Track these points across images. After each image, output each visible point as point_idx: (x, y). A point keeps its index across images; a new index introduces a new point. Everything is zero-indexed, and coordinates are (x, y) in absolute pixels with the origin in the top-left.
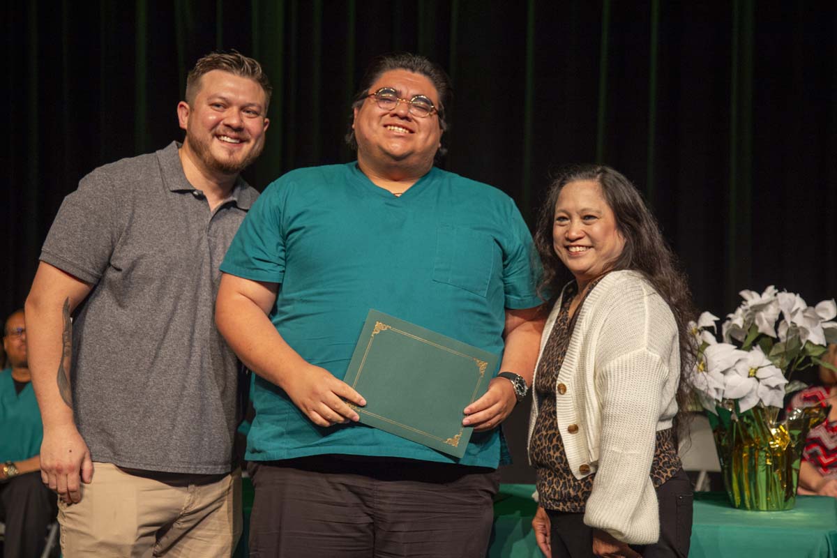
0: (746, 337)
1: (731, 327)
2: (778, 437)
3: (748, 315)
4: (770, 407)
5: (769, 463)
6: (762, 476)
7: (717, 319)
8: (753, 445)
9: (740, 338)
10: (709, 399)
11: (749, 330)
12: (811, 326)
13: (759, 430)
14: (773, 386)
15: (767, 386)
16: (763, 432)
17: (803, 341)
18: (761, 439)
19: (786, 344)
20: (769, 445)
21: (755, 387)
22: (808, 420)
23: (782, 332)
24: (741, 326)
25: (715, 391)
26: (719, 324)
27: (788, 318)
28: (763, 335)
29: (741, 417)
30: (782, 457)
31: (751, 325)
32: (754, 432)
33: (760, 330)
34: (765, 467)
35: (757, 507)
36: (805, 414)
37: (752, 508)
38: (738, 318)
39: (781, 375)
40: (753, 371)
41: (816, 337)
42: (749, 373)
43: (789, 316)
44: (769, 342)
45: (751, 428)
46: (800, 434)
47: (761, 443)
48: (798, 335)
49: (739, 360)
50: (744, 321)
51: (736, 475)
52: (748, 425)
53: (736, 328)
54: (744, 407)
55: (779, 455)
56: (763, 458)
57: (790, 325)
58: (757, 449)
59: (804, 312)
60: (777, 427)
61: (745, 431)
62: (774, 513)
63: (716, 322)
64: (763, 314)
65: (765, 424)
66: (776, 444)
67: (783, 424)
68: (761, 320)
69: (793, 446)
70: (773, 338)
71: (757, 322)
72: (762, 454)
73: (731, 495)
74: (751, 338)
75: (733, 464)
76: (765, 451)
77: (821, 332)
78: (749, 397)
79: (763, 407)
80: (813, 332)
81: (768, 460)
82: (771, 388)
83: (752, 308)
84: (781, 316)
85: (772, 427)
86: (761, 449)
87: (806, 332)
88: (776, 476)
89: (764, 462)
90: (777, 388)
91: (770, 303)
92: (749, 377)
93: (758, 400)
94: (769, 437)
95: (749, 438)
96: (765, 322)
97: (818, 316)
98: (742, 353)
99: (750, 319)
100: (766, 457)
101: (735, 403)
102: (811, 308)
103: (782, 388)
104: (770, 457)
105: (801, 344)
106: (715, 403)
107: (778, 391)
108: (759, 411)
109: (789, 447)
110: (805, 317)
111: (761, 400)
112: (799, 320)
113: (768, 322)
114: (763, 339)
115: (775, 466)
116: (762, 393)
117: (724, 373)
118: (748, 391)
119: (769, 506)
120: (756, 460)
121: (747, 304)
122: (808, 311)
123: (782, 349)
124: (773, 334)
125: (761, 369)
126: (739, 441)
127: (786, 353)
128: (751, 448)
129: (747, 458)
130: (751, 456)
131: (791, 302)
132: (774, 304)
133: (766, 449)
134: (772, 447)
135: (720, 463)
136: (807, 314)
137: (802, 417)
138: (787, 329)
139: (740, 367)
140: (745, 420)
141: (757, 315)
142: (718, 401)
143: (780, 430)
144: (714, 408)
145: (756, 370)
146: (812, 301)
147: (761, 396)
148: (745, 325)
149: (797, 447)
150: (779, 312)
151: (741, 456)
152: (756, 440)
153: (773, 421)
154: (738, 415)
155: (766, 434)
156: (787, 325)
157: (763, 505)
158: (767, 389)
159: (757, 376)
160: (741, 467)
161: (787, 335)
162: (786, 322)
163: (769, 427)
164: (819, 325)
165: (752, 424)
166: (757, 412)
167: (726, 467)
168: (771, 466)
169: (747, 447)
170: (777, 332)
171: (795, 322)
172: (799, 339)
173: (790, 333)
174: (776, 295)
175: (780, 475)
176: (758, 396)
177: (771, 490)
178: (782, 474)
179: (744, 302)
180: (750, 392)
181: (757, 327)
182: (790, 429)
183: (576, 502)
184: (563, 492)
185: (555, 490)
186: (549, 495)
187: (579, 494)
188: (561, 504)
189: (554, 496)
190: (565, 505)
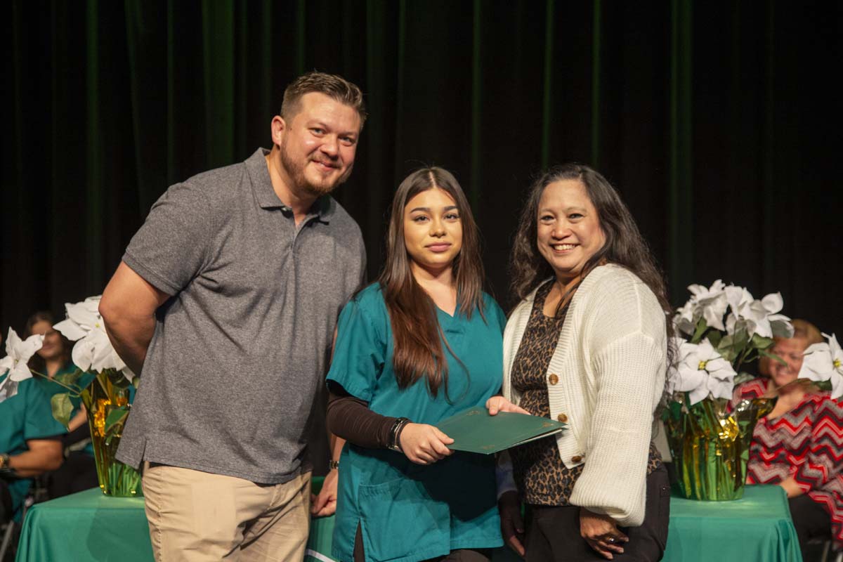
0: (695, 330)
1: (679, 320)
2: (727, 428)
3: (697, 309)
4: (719, 399)
5: (719, 454)
6: (712, 467)
8: (703, 436)
9: (689, 332)
11: (698, 324)
12: (758, 319)
13: (709, 423)
14: (723, 378)
15: (717, 378)
16: (713, 423)
17: (751, 334)
18: (711, 430)
19: (734, 337)
20: (719, 436)
21: (705, 380)
22: (755, 412)
23: (730, 326)
24: (690, 320)
27: (735, 311)
28: (712, 329)
29: (691, 410)
30: (732, 447)
31: (700, 319)
32: (704, 424)
33: (709, 324)
34: (715, 458)
35: (708, 497)
36: (754, 406)
37: (702, 498)
38: (687, 312)
39: (730, 368)
40: (703, 364)
41: (762, 329)
42: (699, 366)
43: (737, 309)
44: (718, 335)
45: (702, 420)
46: (748, 425)
47: (711, 434)
48: (745, 328)
49: (690, 353)
50: (694, 316)
51: (687, 466)
52: (698, 417)
53: (685, 321)
54: (694, 400)
55: (728, 446)
56: (713, 449)
57: (737, 318)
58: (706, 440)
59: (751, 305)
60: (726, 418)
61: (696, 423)
62: (722, 502)
64: (711, 309)
65: (715, 415)
66: (725, 435)
67: (732, 415)
68: (709, 314)
69: (742, 437)
70: (721, 331)
71: (705, 316)
72: (712, 445)
73: (681, 486)
74: (700, 331)
75: (684, 455)
76: (715, 442)
77: (769, 326)
78: (699, 390)
79: (712, 399)
80: (760, 324)
81: (718, 451)
82: (720, 380)
83: (700, 302)
84: (729, 310)
85: (721, 418)
86: (711, 440)
87: (753, 325)
88: (725, 467)
90: (726, 380)
91: (718, 296)
92: (700, 369)
93: (708, 392)
94: (718, 428)
95: (699, 429)
96: (713, 316)
97: (764, 308)
98: (696, 346)
99: (699, 313)
100: (716, 448)
101: (685, 395)
102: (758, 301)
103: (731, 380)
104: (720, 449)
105: (748, 337)
107: (727, 384)
108: (709, 404)
109: (738, 438)
110: (751, 310)
111: (710, 392)
112: (747, 314)
113: (716, 316)
114: (713, 333)
115: (725, 457)
116: (711, 385)
118: (698, 384)
119: (717, 495)
120: (706, 451)
121: (696, 299)
122: (754, 304)
123: (730, 342)
124: (721, 327)
125: (710, 362)
126: (689, 433)
127: (733, 345)
128: (701, 440)
129: (698, 449)
130: (702, 447)
131: (738, 296)
132: (721, 298)
133: (715, 440)
134: (721, 438)
135: (671, 453)
136: (754, 308)
137: (750, 409)
138: (734, 323)
139: (690, 360)
140: (695, 412)
141: (706, 309)
143: (730, 421)
145: (706, 363)
146: (758, 296)
147: (711, 389)
148: (695, 319)
149: (746, 438)
150: (726, 306)
151: (691, 447)
152: (706, 432)
153: (722, 412)
154: (688, 408)
155: (716, 425)
156: (735, 318)
157: (714, 496)
158: (716, 381)
159: (707, 369)
160: (692, 458)
161: (735, 328)
162: (733, 315)
163: (718, 418)
164: (766, 318)
165: (702, 416)
166: (707, 404)
167: (677, 458)
168: (720, 456)
169: (697, 439)
170: (725, 325)
171: (742, 314)
172: (747, 332)
173: (738, 326)
174: (723, 289)
175: (729, 465)
176: (708, 389)
177: (721, 480)
178: (732, 464)
179: (692, 297)
180: (700, 385)
181: (706, 322)
182: (738, 420)
183: (566, 495)
184: (552, 486)
185: (542, 485)
186: (535, 490)
187: (570, 487)
188: (549, 498)
189: (542, 490)
190: (553, 499)
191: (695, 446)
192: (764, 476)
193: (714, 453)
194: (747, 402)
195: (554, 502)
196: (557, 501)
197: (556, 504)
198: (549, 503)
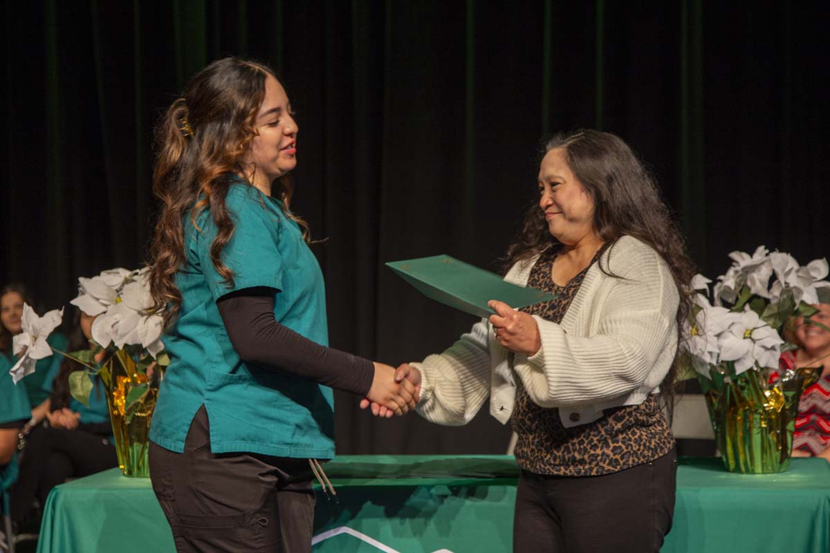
0: (737, 299)
1: (722, 289)
2: (772, 399)
3: (739, 276)
4: (766, 369)
5: (764, 426)
6: (757, 438)
7: (710, 281)
8: (747, 408)
9: (731, 300)
10: (703, 363)
11: (741, 291)
12: (805, 286)
13: (754, 393)
14: (769, 346)
15: (763, 346)
16: (758, 394)
17: (797, 302)
18: (756, 401)
19: (779, 305)
20: (764, 407)
21: (751, 349)
22: (801, 382)
23: (776, 292)
24: (733, 288)
25: (709, 355)
26: (711, 286)
27: (781, 278)
28: (756, 296)
29: (735, 381)
30: (777, 418)
31: (743, 287)
32: (748, 395)
33: (753, 291)
34: (760, 430)
35: (753, 470)
36: (798, 376)
37: (747, 471)
38: (729, 280)
39: (777, 336)
40: (749, 332)
41: (810, 297)
42: (745, 334)
43: (783, 275)
44: (761, 302)
45: (746, 391)
46: (794, 395)
47: (755, 405)
48: (791, 295)
49: (733, 323)
50: (736, 283)
51: (731, 438)
52: (743, 388)
53: (727, 289)
54: (740, 369)
55: (773, 417)
56: (758, 421)
57: (783, 285)
58: (751, 411)
59: (797, 271)
60: (771, 388)
61: (740, 394)
62: (769, 475)
63: (708, 284)
64: (755, 275)
65: (759, 386)
66: (771, 406)
67: (777, 385)
68: (753, 281)
69: (787, 407)
70: (765, 299)
71: (749, 283)
72: (757, 416)
73: (725, 460)
74: (743, 299)
75: (728, 428)
76: (759, 413)
77: (814, 292)
78: (744, 359)
79: (757, 369)
80: (807, 292)
81: (763, 422)
82: (766, 349)
83: (744, 269)
84: (774, 276)
85: (766, 389)
86: (756, 411)
87: (800, 292)
88: (771, 438)
89: (759, 424)
90: (773, 348)
91: (762, 263)
92: (744, 338)
93: (754, 362)
94: (763, 399)
95: (743, 400)
96: (758, 284)
97: (810, 276)
98: (735, 316)
99: (741, 281)
100: (761, 419)
101: (730, 365)
102: (804, 268)
103: (778, 348)
104: (765, 420)
105: (795, 305)
106: (709, 367)
107: (773, 352)
108: (754, 374)
109: (784, 409)
110: (798, 276)
111: (756, 363)
112: (793, 280)
113: (761, 282)
114: (755, 300)
115: (770, 428)
116: (758, 354)
117: (718, 336)
118: (744, 353)
119: (765, 468)
120: (751, 422)
121: (739, 266)
122: (800, 271)
123: (775, 310)
124: (765, 295)
125: (755, 330)
126: (733, 403)
127: (778, 313)
128: (745, 411)
129: (742, 421)
130: (746, 419)
131: (783, 261)
132: (766, 264)
133: (760, 411)
134: (767, 409)
135: (714, 427)
136: (800, 274)
137: (795, 379)
138: (781, 290)
139: (734, 329)
140: (739, 382)
141: (749, 276)
142: (712, 365)
143: (774, 391)
144: (708, 372)
145: (752, 331)
146: (803, 260)
147: (757, 358)
148: (737, 287)
149: (791, 409)
150: (772, 272)
151: (735, 419)
152: (750, 403)
153: (766, 383)
154: (732, 378)
155: (760, 396)
156: (781, 285)
157: (759, 469)
158: (763, 349)
159: (753, 337)
160: (736, 431)
161: (780, 296)
162: (779, 282)
163: (763, 389)
164: (812, 284)
165: (747, 386)
166: (751, 374)
167: (719, 432)
168: (766, 428)
169: (741, 411)
170: (769, 292)
171: (788, 281)
172: (793, 300)
173: (783, 293)
174: (767, 255)
175: (775, 437)
176: (753, 358)
177: (766, 453)
178: (777, 435)
179: (734, 264)
180: (747, 354)
181: (749, 289)
182: (784, 391)
183: (581, 465)
184: (566, 457)
185: (556, 455)
186: (547, 461)
187: (586, 457)
188: (562, 468)
189: (555, 460)
190: (566, 469)
191: (739, 418)
193: (757, 426)
195: (568, 472)
196: (570, 471)
197: (569, 474)
198: (561, 473)
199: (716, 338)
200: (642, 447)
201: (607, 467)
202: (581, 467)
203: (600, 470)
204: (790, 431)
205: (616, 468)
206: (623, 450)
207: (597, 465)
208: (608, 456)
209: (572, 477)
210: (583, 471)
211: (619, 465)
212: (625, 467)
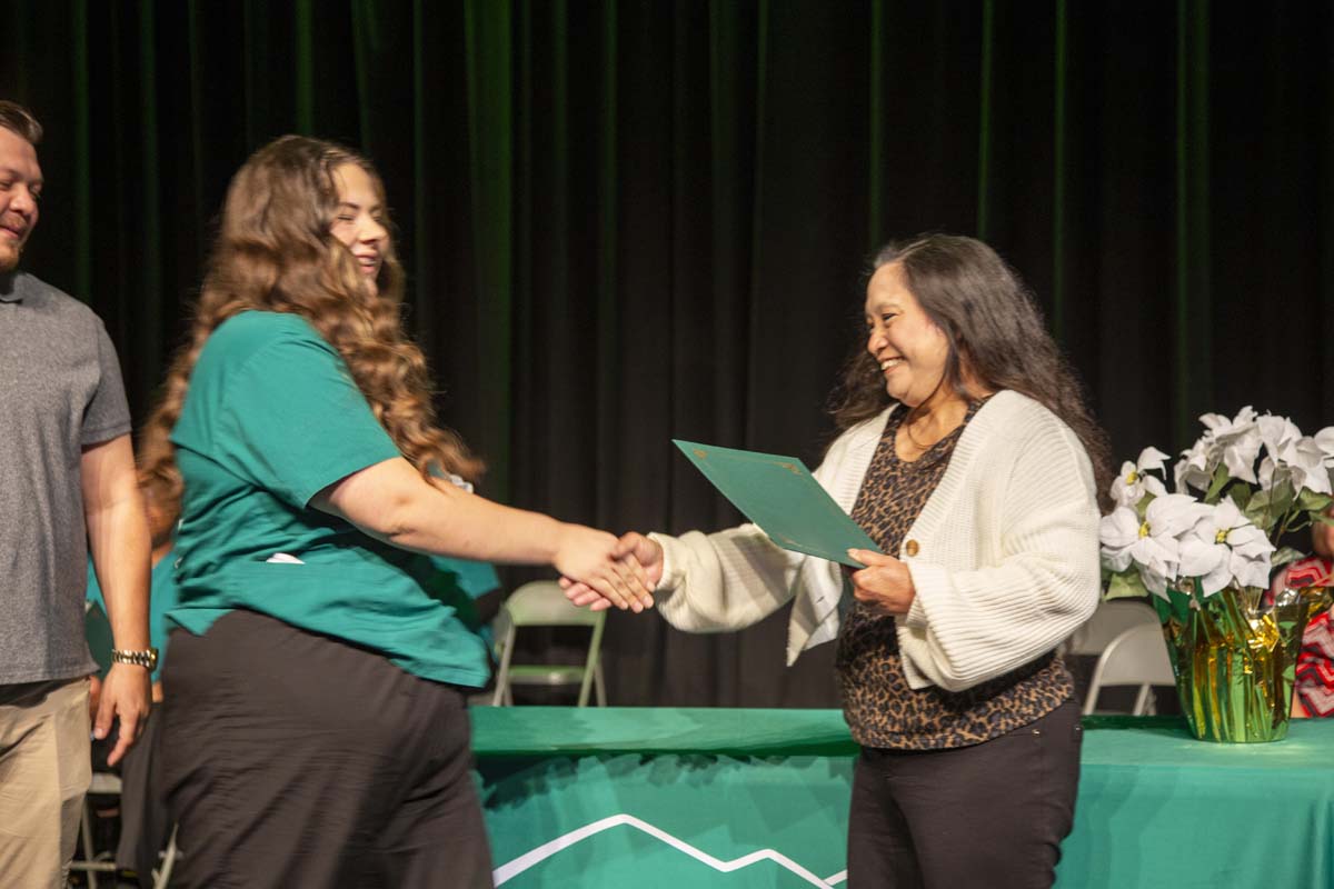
0: (1211, 484)
1: (1187, 470)
2: (1262, 632)
3: (1213, 451)
4: (1248, 588)
5: (1248, 672)
6: (1237, 691)
7: (1167, 457)
8: (1223, 645)
9: (1201, 486)
10: (1156, 578)
11: (1215, 473)
12: (1309, 466)
13: (1233, 624)
14: (1254, 556)
15: (1245, 556)
16: (1238, 625)
17: (1298, 488)
18: (1236, 635)
19: (1271, 493)
20: (1248, 645)
21: (1226, 559)
22: (1305, 607)
23: (1265, 475)
24: (1203, 468)
25: (1165, 566)
26: (1170, 465)
27: (1273, 454)
28: (1237, 481)
29: (1205, 606)
30: (1268, 661)
31: (1218, 466)
32: (1224, 627)
33: (1232, 474)
34: (1242, 678)
35: (1232, 737)
36: (1302, 597)
37: (1224, 739)
38: (1198, 456)
39: (1266, 540)
40: (1222, 534)
41: (1316, 481)
42: (1217, 537)
43: (1275, 450)
44: (1247, 489)
45: (1221, 620)
46: (1294, 627)
47: (1236, 642)
48: (1289, 479)
49: (1201, 519)
50: (1208, 460)
51: (1199, 690)
52: (1216, 616)
53: (1195, 470)
54: (1210, 589)
55: (1263, 659)
56: (1239, 665)
57: (1276, 464)
58: (1229, 651)
59: (1298, 443)
60: (1260, 617)
61: (1211, 625)
62: (1255, 745)
63: (1165, 462)
64: (1235, 449)
65: (1242, 613)
66: (1259, 642)
67: (1268, 613)
68: (1233, 459)
69: (1284, 645)
70: (1251, 484)
71: (1226, 461)
72: (1238, 658)
73: (1191, 721)
74: (1219, 485)
75: (1194, 674)
76: (1241, 654)
77: (1324, 474)
78: (1217, 574)
79: (1237, 587)
80: (1313, 475)
81: (1246, 667)
82: (1250, 559)
83: (1218, 439)
84: (1264, 452)
85: (1251, 617)
86: (1236, 650)
87: (1302, 474)
88: (1258, 691)
89: (1240, 669)
90: (1260, 558)
91: (1246, 432)
92: (1216, 543)
93: (1231, 576)
94: (1247, 632)
95: (1217, 634)
96: (1239, 461)
97: (1319, 450)
98: (1205, 508)
99: (1216, 457)
100: (1244, 663)
101: (1196, 583)
102: (1309, 439)
103: (1267, 558)
104: (1250, 663)
105: (1294, 493)
106: (1165, 583)
107: (1261, 564)
108: (1232, 595)
109: (1278, 647)
110: (1299, 451)
111: (1235, 578)
112: (1291, 457)
113: (1244, 461)
114: (1237, 487)
115: (1258, 677)
116: (1237, 567)
117: (1178, 538)
118: (1215, 565)
119: (1249, 735)
120: (1229, 667)
121: (1212, 435)
122: (1304, 442)
123: (1266, 501)
124: (1251, 478)
125: (1232, 532)
126: (1202, 639)
127: (1271, 506)
128: (1220, 650)
129: (1215, 665)
130: (1221, 661)
131: (1278, 431)
132: (1252, 433)
133: (1243, 650)
134: (1252, 647)
135: (1175, 673)
136: (1302, 448)
137: (1297, 602)
138: (1272, 470)
139: (1203, 528)
140: (1211, 608)
141: (1228, 450)
142: (1169, 580)
143: (1264, 621)
144: (1165, 590)
145: (1227, 532)
146: (1309, 428)
147: (1235, 572)
148: (1209, 466)
149: (1291, 647)
150: (1260, 446)
151: (1205, 662)
152: (1228, 638)
153: (1253, 609)
154: (1200, 601)
155: (1243, 628)
156: (1273, 464)
157: (1240, 735)
158: (1244, 560)
159: (1229, 542)
160: (1207, 678)
161: (1273, 480)
162: (1270, 459)
163: (1247, 618)
164: (1321, 463)
165: (1222, 614)
166: (1230, 596)
167: (1183, 677)
168: (1251, 677)
169: (1214, 649)
170: (1257, 476)
171: (1284, 459)
172: (1291, 485)
173: (1277, 476)
174: (1254, 419)
175: (1264, 689)
176: (1229, 572)
177: (1252, 712)
178: (1269, 687)
179: (1206, 432)
180: (1219, 566)
181: (1227, 469)
182: (1279, 620)
183: (930, 733)
184: (909, 720)
185: (894, 718)
186: (883, 727)
187: (936, 720)
188: (904, 738)
189: (893, 726)
190: (909, 740)
191: (1211, 660)
192: (1325, 703)
193: (1239, 671)
194: (1293, 593)
195: (910, 744)
196: (915, 743)
197: (913, 747)
198: (902, 746)
199: (1176, 541)
200: (1017, 703)
201: (968, 736)
202: (930, 737)
203: (958, 739)
204: (1289, 681)
205: (981, 736)
206: (989, 710)
207: (953, 732)
208: (969, 719)
209: (918, 752)
210: (933, 742)
211: (986, 731)
212: (995, 735)
